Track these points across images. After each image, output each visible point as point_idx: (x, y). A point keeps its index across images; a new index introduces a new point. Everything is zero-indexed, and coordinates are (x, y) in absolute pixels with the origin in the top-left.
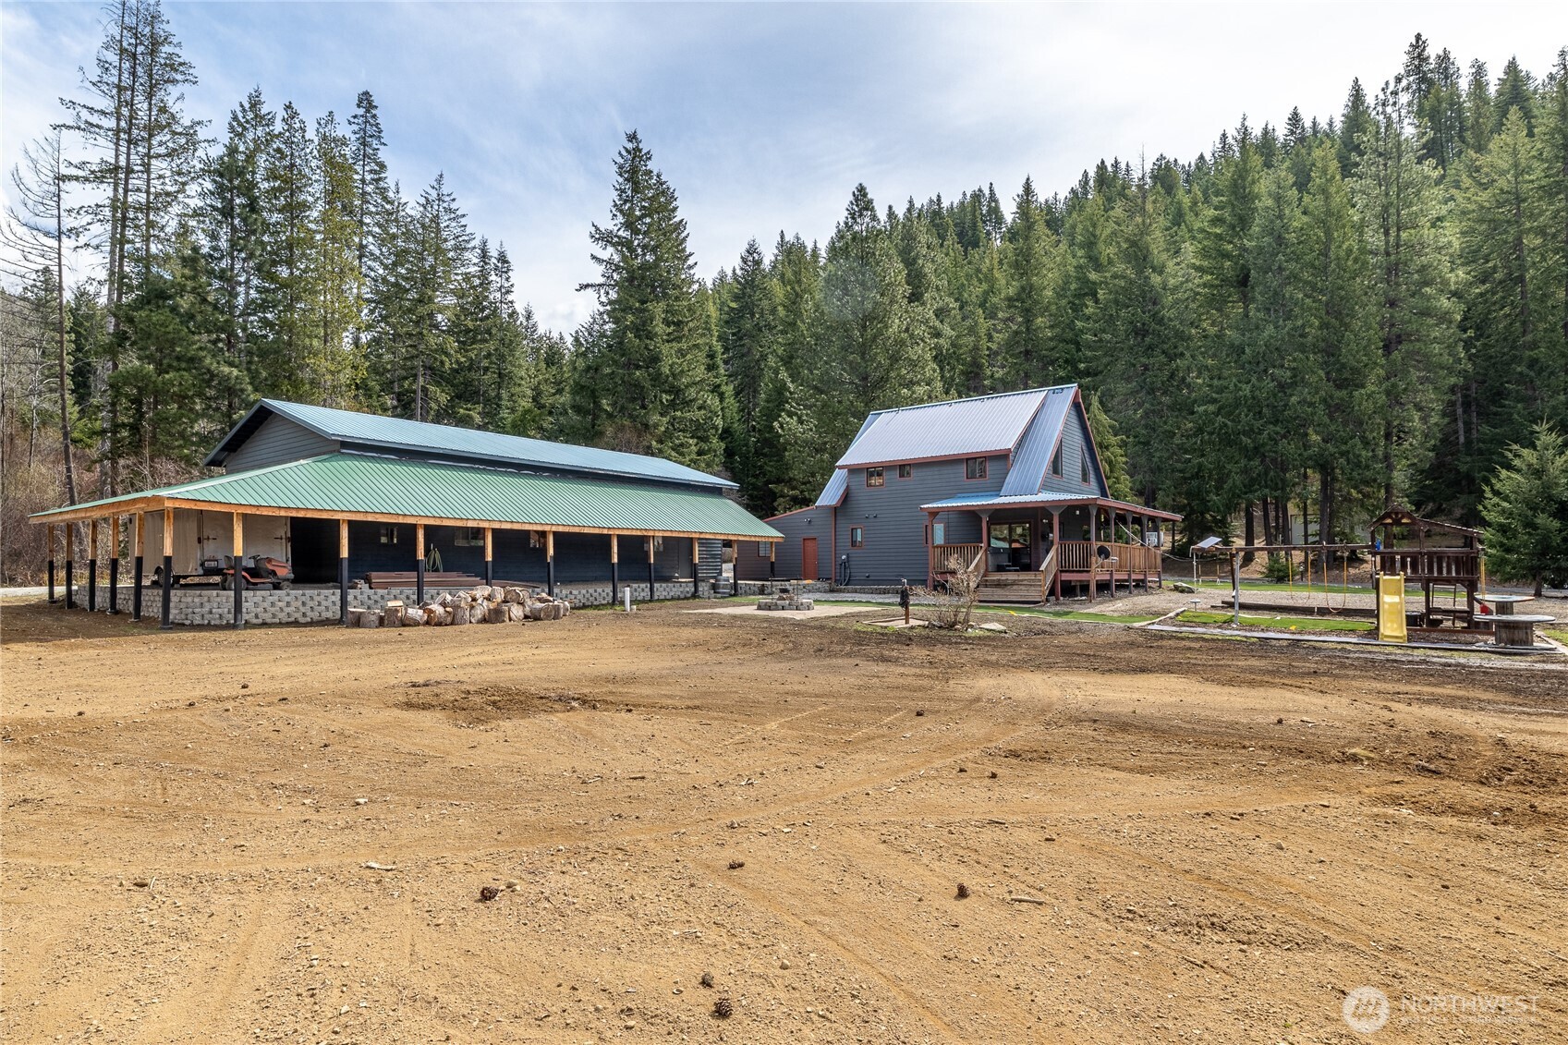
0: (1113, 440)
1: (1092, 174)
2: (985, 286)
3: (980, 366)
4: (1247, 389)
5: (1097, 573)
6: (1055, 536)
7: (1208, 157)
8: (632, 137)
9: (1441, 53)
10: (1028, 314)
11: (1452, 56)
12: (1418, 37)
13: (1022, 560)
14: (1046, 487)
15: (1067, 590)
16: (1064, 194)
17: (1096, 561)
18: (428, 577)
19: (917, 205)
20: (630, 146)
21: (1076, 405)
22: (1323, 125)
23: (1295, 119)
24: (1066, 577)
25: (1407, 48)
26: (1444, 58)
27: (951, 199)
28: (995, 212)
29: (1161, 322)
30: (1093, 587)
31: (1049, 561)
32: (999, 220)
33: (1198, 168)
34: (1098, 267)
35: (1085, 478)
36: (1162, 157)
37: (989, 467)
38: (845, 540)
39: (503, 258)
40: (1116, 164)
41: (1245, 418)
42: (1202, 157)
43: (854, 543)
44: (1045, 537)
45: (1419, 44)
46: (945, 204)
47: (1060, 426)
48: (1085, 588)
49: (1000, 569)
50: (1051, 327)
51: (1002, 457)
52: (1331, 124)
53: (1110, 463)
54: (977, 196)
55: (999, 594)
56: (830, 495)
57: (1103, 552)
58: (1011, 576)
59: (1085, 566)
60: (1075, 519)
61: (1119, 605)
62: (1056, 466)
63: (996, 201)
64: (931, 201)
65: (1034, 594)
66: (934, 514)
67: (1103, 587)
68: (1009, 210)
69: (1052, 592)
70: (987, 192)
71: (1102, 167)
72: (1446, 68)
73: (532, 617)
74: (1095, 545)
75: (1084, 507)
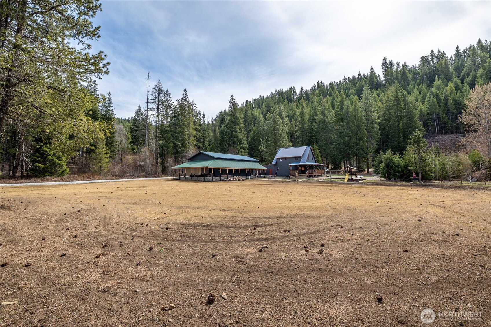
0: (318, 151)
1: (316, 84)
2: (293, 112)
3: (294, 134)
4: (342, 140)
5: (314, 174)
6: (308, 169)
7: (341, 81)
8: (232, 96)
9: (390, 60)
10: (303, 124)
11: (393, 61)
12: (385, 58)
13: (303, 172)
14: (307, 161)
15: (310, 176)
16: (310, 88)
17: (314, 172)
18: (228, 175)
19: (277, 91)
20: (231, 97)
21: (311, 149)
22: (366, 75)
23: (359, 74)
24: (309, 174)
25: (383, 60)
26: (391, 62)
27: (285, 89)
28: (295, 92)
29: (327, 127)
30: (313, 176)
31: (307, 172)
32: (296, 94)
33: (339, 84)
34: (316, 116)
35: (312, 160)
36: (331, 82)
37: (298, 159)
38: (276, 169)
39: (204, 115)
40: (321, 82)
41: (342, 146)
42: (340, 81)
43: (278, 170)
44: (307, 169)
45: (385, 59)
46: (284, 90)
47: (308, 153)
48: (312, 176)
49: (300, 173)
50: (307, 126)
51: (300, 157)
52: (367, 75)
53: (318, 155)
54: (291, 89)
55: (300, 177)
56: (274, 162)
57: (315, 171)
58: (302, 174)
59: (312, 173)
60: (311, 167)
61: (317, 178)
62: (308, 158)
63: (295, 90)
64: (280, 90)
65: (305, 177)
66: (291, 166)
67: (315, 176)
68: (298, 92)
69: (308, 177)
70: (293, 88)
71: (318, 83)
72: (391, 64)
73: (243, 180)
74: (314, 170)
75: (312, 165)
